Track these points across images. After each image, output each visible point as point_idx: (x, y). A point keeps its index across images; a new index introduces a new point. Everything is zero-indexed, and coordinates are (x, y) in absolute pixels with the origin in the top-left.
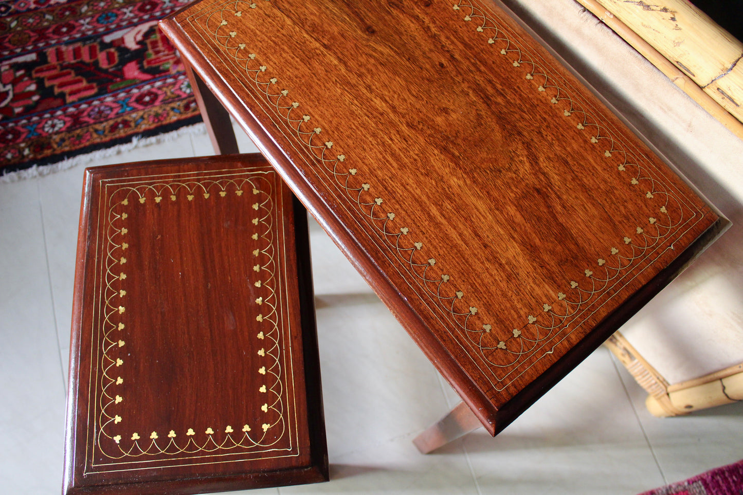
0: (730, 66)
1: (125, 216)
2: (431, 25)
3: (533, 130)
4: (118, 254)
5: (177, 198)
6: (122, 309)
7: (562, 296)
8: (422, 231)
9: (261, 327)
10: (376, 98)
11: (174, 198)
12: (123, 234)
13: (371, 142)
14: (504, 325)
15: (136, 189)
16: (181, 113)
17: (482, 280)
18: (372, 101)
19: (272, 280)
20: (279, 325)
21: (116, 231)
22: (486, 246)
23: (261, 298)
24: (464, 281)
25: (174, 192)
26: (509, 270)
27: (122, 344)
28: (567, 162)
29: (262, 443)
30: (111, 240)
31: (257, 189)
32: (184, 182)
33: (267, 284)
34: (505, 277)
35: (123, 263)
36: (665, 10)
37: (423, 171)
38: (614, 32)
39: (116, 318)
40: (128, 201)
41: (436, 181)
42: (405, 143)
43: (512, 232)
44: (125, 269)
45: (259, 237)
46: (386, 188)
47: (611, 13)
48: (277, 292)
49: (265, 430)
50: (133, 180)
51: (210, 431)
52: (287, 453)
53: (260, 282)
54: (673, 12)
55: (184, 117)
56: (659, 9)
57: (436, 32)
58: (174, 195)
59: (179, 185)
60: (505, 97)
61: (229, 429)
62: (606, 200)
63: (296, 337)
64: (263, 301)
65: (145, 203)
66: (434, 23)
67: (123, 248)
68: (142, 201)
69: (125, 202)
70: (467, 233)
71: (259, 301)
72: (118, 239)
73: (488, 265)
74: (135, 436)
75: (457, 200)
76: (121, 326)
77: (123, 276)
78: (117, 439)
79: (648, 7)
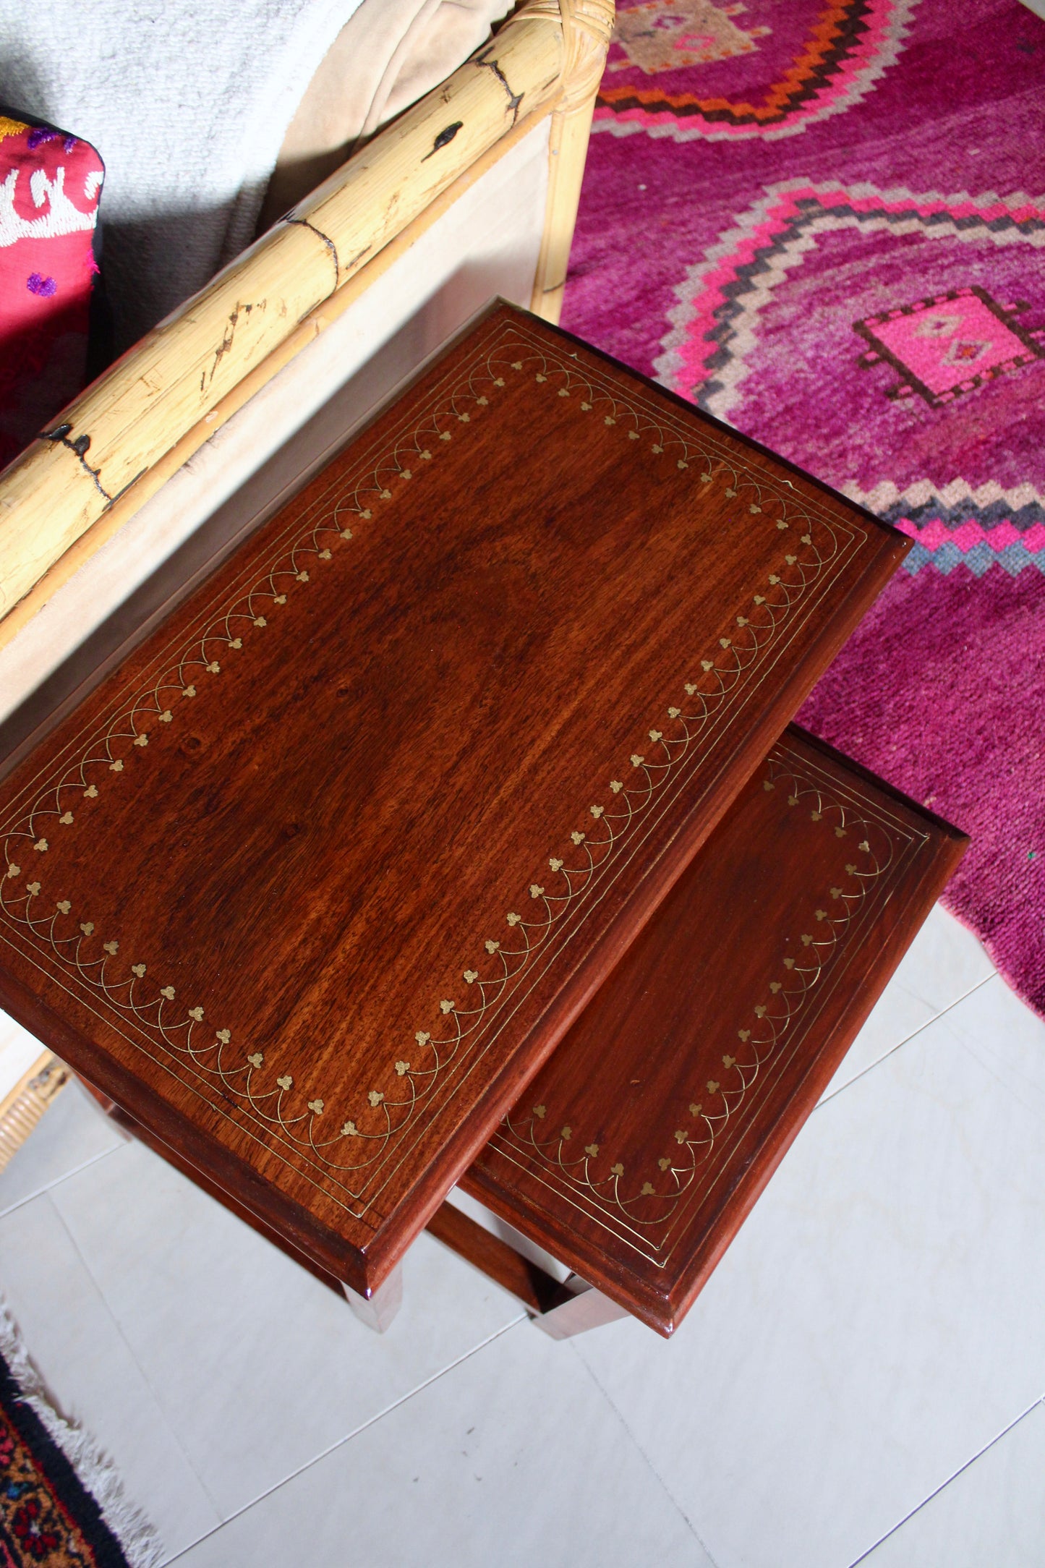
0: (324, 243)
3: (438, 539)
7: (705, 478)
8: (682, 665)
10: (454, 785)
13: (549, 773)
14: (780, 542)
17: (726, 575)
18: (461, 790)
22: (670, 578)
24: (737, 597)
26: (694, 544)
28: (482, 487)
34: (709, 548)
36: (234, 318)
37: (576, 683)
41: (588, 661)
42: (531, 719)
43: (633, 547)
46: (628, 730)
47: (208, 414)
54: (238, 307)
56: (231, 327)
57: (264, 715)
60: (383, 585)
62: (530, 435)
73: (698, 572)
75: (609, 627)
79: (227, 344)
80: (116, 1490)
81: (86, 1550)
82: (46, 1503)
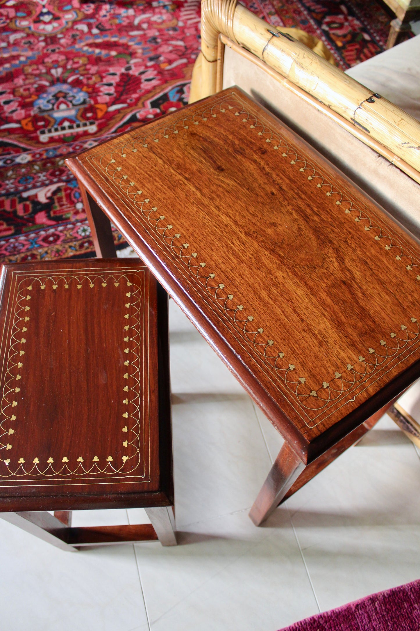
1: (29, 298)
2: (266, 167)
3: (341, 240)
4: (21, 324)
5: (69, 286)
6: (20, 365)
7: (362, 359)
8: (253, 308)
9: (126, 382)
10: (222, 215)
11: (67, 286)
12: (26, 310)
14: (316, 378)
15: (39, 279)
16: (76, 250)
17: (299, 345)
18: (219, 216)
19: (138, 348)
20: (141, 382)
21: (21, 308)
22: (303, 320)
23: (128, 361)
24: (285, 345)
25: (67, 282)
26: (320, 338)
27: (18, 390)
28: (367, 263)
29: (122, 470)
30: (17, 314)
31: (130, 282)
32: (75, 275)
33: (133, 351)
34: (317, 343)
35: (25, 331)
38: (401, 171)
39: (15, 371)
40: (32, 287)
42: (243, 246)
43: (323, 311)
44: (26, 335)
45: (129, 316)
46: (227, 278)
48: (141, 357)
49: (124, 461)
50: (37, 273)
51: (80, 459)
52: (141, 479)
53: (128, 349)
55: (78, 253)
57: (269, 171)
58: (67, 284)
59: (71, 277)
60: (320, 217)
61: (96, 459)
62: (397, 290)
63: (153, 391)
64: (129, 363)
65: (45, 289)
66: (268, 165)
67: (26, 321)
68: (43, 287)
69: (30, 288)
70: (289, 310)
71: (127, 363)
72: (22, 314)
74: (22, 461)
75: (282, 287)
76: (19, 377)
77: (23, 341)
78: (7, 462)
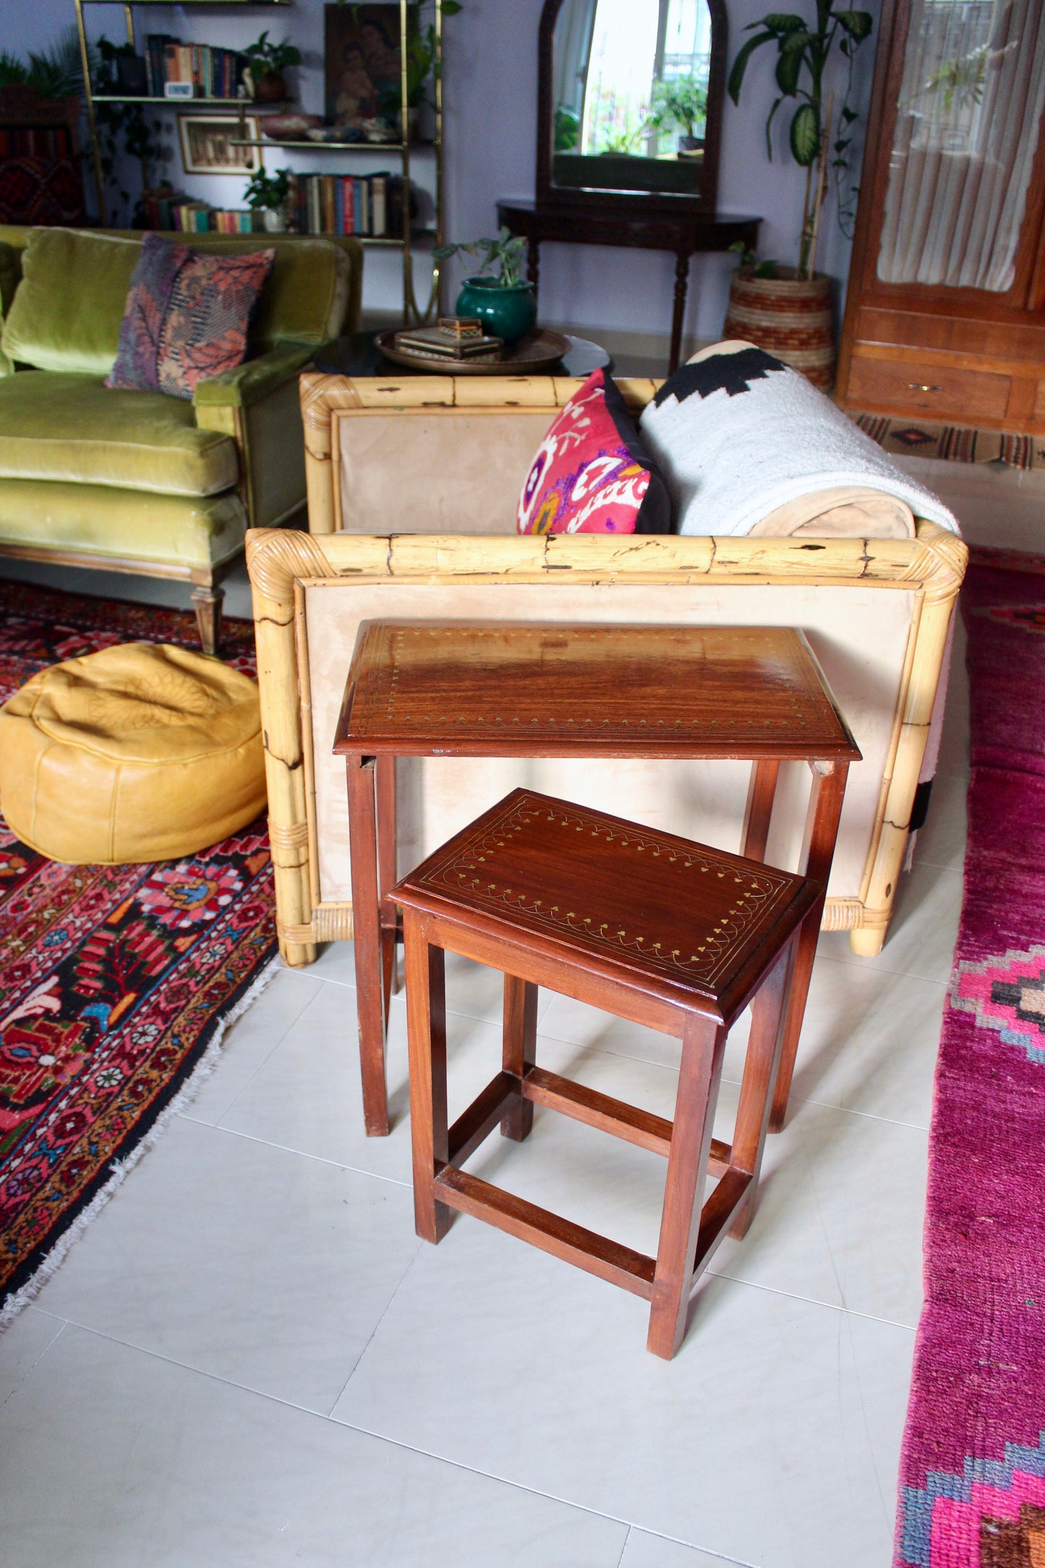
0: (712, 546)
1: (477, 881)
5: (493, 851)
8: (687, 717)
12: (494, 888)
13: (590, 706)
15: (456, 866)
17: (749, 711)
18: (554, 692)
21: (487, 891)
22: (725, 701)
25: (485, 849)
26: (752, 701)
27: (605, 926)
33: (630, 840)
34: (756, 704)
35: (526, 898)
36: (648, 543)
37: (639, 698)
41: (653, 697)
42: (608, 695)
44: (532, 899)
45: (581, 827)
46: (637, 715)
47: (612, 571)
49: (758, 887)
53: (623, 842)
54: (653, 541)
56: (644, 545)
58: (488, 851)
59: (483, 844)
61: (741, 903)
64: (643, 847)
65: (477, 867)
67: (510, 893)
68: (473, 867)
70: (707, 703)
71: (640, 848)
72: (497, 892)
73: (740, 706)
74: (702, 949)
75: (676, 696)
78: (695, 959)
80: (204, 1080)
81: (167, 1080)
82: (179, 1056)
